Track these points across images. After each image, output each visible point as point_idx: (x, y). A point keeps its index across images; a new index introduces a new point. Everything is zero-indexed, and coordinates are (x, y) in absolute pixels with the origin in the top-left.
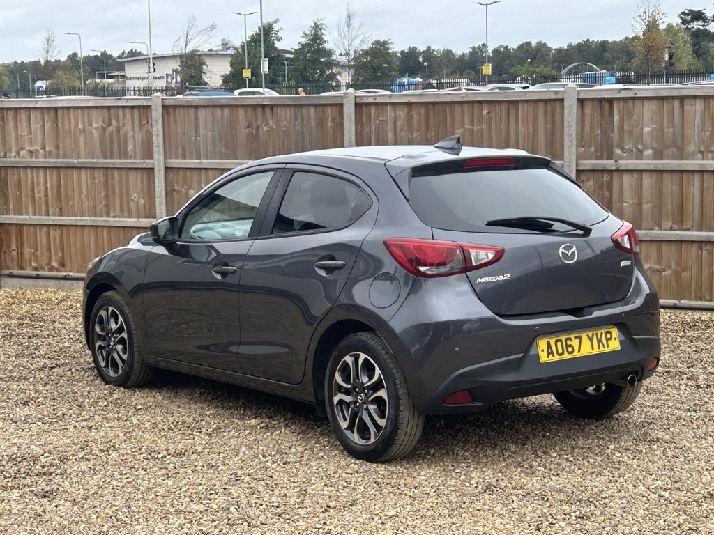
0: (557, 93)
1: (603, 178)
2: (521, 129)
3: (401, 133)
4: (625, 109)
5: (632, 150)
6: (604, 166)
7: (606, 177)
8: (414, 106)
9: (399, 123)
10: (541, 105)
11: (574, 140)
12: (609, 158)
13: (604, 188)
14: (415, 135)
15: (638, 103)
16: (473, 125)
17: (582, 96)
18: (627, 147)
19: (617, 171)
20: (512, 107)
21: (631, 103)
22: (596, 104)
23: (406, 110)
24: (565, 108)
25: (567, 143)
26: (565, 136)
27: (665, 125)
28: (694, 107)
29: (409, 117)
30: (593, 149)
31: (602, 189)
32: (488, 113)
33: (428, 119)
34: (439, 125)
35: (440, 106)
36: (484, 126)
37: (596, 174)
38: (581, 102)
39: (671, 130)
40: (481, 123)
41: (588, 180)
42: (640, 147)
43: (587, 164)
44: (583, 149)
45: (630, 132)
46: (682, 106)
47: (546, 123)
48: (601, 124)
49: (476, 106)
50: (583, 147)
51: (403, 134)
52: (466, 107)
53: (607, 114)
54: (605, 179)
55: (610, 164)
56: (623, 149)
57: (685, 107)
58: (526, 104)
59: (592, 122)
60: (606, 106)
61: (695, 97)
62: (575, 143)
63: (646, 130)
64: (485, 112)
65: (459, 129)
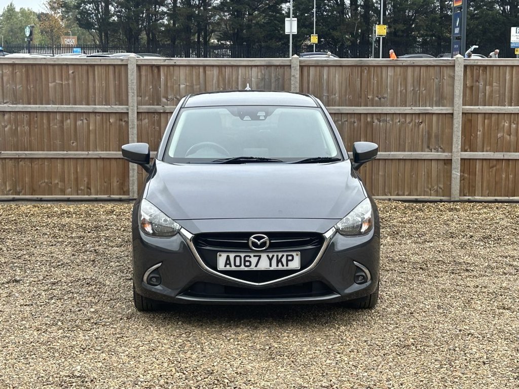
0: (122, 60)
1: (154, 117)
2: (97, 84)
3: (7, 85)
4: (168, 71)
5: (173, 99)
6: (156, 110)
7: (156, 117)
8: (17, 66)
9: (5, 79)
10: (111, 68)
11: (136, 92)
12: (158, 104)
13: (156, 124)
14: (18, 87)
15: (176, 68)
16: (62, 81)
17: (139, 63)
18: (170, 97)
19: (164, 113)
20: (90, 69)
21: (172, 68)
22: (149, 69)
23: (11, 69)
24: (129, 71)
25: (130, 94)
26: (129, 89)
27: (195, 83)
28: (212, 72)
29: (13, 74)
30: (147, 98)
31: (154, 125)
32: (73, 73)
33: (28, 76)
34: (37, 80)
35: (37, 67)
36: (70, 82)
37: (150, 115)
38: (139, 67)
39: (198, 86)
40: (68, 79)
41: (144, 119)
42: (178, 97)
43: (144, 108)
44: (140, 98)
45: (172, 87)
46: (205, 72)
47: (115, 80)
48: (152, 83)
49: (64, 67)
50: (141, 97)
51: (9, 85)
52: (56, 67)
53: (156, 76)
54: (156, 118)
55: (159, 108)
56: (167, 99)
57: (207, 72)
58: (100, 67)
59: (147, 80)
60: (156, 71)
61: (213, 66)
62: (136, 94)
63: (182, 86)
64: (71, 72)
65: (51, 83)
